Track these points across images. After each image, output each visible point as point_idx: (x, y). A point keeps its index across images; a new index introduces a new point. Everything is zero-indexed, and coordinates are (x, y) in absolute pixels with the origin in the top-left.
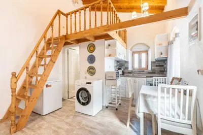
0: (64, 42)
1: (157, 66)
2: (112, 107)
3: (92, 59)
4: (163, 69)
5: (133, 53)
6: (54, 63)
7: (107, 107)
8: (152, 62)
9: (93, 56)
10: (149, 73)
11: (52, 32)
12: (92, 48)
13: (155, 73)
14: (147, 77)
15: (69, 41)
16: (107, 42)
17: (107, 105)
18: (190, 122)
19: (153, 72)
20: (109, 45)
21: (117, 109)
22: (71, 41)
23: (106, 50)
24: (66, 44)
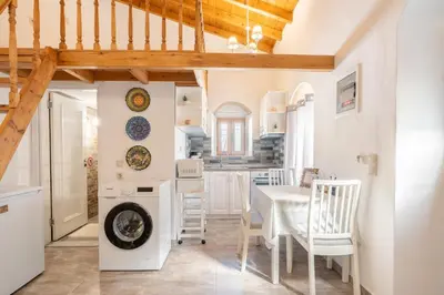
0: (52, 69)
1: (262, 149)
2: (192, 239)
3: (139, 128)
4: (271, 155)
5: (219, 120)
6: (22, 132)
7: (180, 242)
8: (255, 142)
9: (144, 120)
10: (250, 162)
11: (12, 29)
12: (139, 100)
13: (259, 162)
14: (251, 169)
15: (68, 69)
16: (181, 91)
17: (180, 236)
18: (349, 235)
19: (256, 160)
20: (185, 99)
21: (203, 242)
22: (75, 71)
23: (178, 108)
24: (60, 76)
